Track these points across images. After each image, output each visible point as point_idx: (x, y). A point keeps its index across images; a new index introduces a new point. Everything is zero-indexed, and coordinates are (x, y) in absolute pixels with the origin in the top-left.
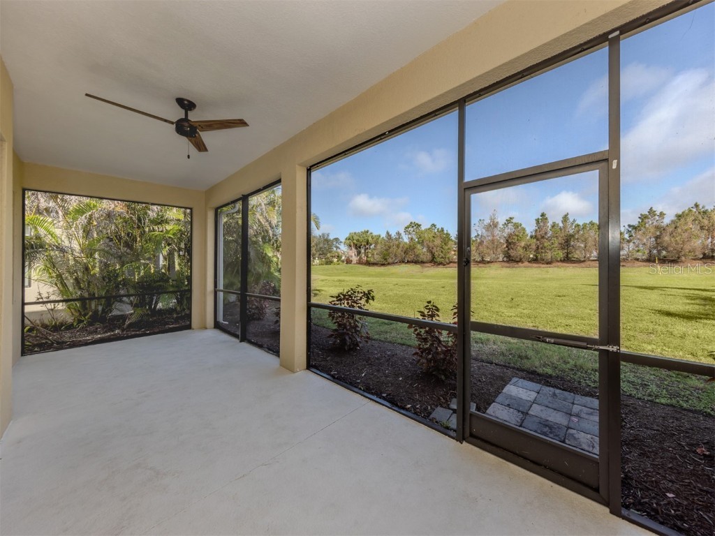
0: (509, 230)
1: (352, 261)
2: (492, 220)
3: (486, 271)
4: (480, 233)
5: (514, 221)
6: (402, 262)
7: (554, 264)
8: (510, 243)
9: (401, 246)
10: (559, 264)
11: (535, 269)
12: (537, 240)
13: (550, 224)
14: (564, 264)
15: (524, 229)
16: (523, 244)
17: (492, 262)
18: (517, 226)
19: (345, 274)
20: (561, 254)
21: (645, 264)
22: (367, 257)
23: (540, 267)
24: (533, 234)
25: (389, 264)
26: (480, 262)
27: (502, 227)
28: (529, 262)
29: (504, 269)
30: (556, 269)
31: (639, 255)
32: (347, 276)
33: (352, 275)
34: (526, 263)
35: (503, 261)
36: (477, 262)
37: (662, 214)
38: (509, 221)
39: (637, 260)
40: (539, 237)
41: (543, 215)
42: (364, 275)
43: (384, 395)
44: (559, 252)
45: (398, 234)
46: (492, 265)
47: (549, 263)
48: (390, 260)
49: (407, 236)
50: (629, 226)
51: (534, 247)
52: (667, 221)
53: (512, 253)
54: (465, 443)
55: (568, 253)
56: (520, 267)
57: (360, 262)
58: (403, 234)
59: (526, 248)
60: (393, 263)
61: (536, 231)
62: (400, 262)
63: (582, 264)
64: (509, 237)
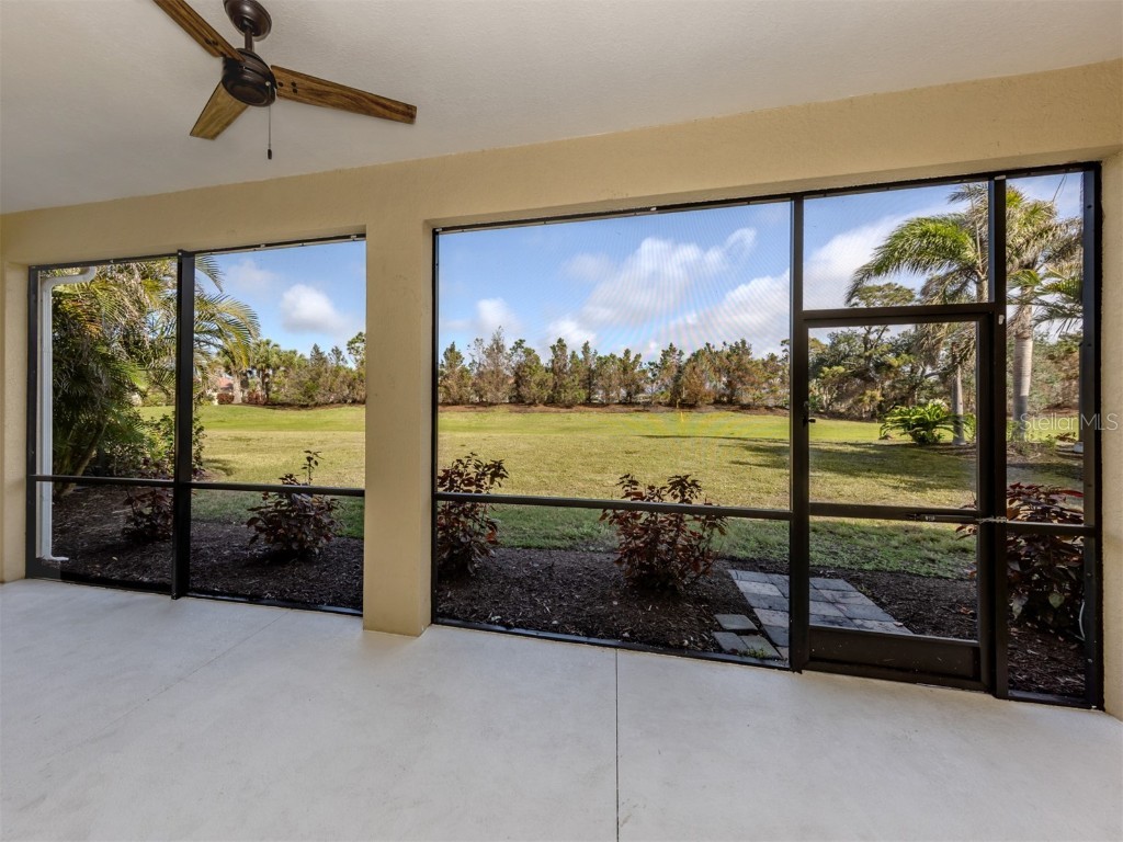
0: (518, 358)
1: (232, 398)
2: (496, 341)
3: (488, 418)
4: (477, 360)
5: (525, 345)
6: (342, 401)
7: (574, 409)
8: (520, 378)
9: (342, 373)
10: (581, 408)
11: (554, 415)
12: (555, 374)
13: (569, 353)
14: (587, 408)
15: (537, 359)
16: (537, 378)
17: (495, 404)
18: (529, 352)
19: (220, 424)
20: (583, 394)
21: (667, 408)
22: (268, 390)
23: (559, 412)
24: (550, 365)
25: (317, 405)
26: (478, 404)
27: (509, 352)
28: (545, 404)
29: (514, 414)
30: (578, 415)
31: (661, 399)
32: (224, 427)
33: (236, 427)
34: (541, 407)
35: (510, 403)
36: (472, 403)
37: (681, 353)
38: (519, 344)
39: (660, 403)
40: (555, 370)
41: (560, 341)
42: (265, 425)
43: (626, 634)
44: (582, 391)
45: (337, 352)
46: (496, 408)
47: (569, 406)
48: (319, 399)
49: (352, 357)
50: (651, 364)
51: (551, 384)
52: (685, 358)
53: (524, 391)
54: (805, 672)
55: (590, 394)
56: (533, 412)
57: (252, 401)
58: (345, 353)
59: (541, 384)
60: (326, 404)
61: (553, 361)
62: (339, 402)
63: (605, 409)
64: (519, 368)
